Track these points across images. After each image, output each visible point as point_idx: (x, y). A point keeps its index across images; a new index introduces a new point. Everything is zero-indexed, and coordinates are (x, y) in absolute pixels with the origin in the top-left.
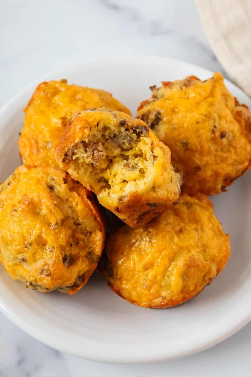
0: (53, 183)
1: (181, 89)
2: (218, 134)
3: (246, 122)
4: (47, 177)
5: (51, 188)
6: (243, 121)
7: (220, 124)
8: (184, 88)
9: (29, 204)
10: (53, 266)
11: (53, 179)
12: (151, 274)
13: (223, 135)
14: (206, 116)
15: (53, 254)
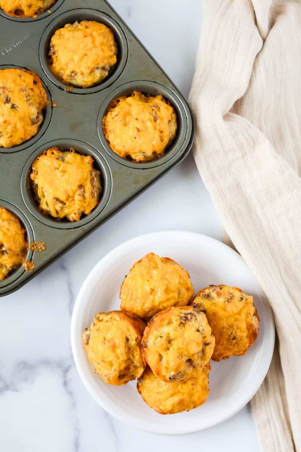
0: (129, 337)
1: (225, 302)
2: (232, 337)
3: (253, 331)
4: (128, 333)
5: (127, 340)
6: (251, 331)
7: (236, 332)
8: (226, 303)
9: (113, 346)
10: (112, 378)
11: (130, 335)
12: (159, 397)
13: (234, 338)
14: (230, 326)
15: (114, 373)
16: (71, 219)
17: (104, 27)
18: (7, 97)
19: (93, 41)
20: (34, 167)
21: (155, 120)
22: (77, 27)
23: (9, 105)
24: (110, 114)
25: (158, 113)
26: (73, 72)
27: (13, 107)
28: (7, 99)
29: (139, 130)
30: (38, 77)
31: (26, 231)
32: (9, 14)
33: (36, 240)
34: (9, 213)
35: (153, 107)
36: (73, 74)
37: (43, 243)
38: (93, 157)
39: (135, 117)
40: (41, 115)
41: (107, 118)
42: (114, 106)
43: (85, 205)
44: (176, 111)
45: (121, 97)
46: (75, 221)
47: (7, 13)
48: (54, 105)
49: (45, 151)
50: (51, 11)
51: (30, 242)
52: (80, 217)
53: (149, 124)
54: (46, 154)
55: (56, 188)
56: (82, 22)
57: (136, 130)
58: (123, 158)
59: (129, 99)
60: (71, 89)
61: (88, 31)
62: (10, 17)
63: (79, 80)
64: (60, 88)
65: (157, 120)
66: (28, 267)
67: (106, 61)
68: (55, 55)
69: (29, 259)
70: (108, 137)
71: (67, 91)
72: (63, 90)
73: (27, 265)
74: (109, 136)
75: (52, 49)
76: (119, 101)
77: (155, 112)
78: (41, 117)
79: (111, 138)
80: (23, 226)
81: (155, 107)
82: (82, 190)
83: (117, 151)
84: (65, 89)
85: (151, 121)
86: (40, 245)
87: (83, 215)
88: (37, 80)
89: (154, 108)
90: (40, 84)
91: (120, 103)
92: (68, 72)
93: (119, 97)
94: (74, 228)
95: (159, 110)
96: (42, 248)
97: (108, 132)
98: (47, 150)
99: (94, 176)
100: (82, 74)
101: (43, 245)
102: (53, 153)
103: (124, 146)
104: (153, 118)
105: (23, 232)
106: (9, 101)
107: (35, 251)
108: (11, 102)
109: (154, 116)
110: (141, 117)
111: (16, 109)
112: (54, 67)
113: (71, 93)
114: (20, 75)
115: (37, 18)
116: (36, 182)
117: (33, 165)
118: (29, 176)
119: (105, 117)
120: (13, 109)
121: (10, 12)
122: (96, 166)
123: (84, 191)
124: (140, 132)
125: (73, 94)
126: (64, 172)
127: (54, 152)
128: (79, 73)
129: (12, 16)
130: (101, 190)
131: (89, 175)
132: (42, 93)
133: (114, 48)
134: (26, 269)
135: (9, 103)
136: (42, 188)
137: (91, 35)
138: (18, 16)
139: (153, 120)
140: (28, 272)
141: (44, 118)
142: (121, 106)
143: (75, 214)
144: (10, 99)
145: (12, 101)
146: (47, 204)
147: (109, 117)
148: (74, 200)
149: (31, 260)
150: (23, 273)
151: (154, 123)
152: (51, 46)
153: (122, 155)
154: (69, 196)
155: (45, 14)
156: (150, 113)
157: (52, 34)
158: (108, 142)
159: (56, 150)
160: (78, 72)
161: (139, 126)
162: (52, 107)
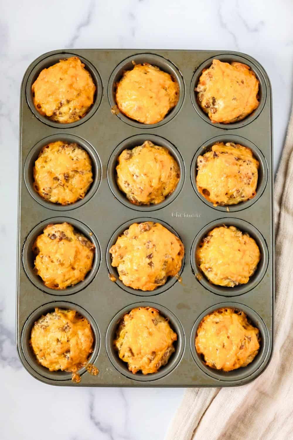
16: (130, 368)
17: (257, 250)
18: (152, 254)
19: (242, 258)
20: (133, 312)
21: (241, 348)
22: (238, 237)
23: (148, 261)
24: (213, 317)
25: (247, 344)
26: (210, 268)
27: (150, 264)
28: (150, 255)
29: (224, 346)
30: (184, 251)
31: (93, 352)
32: (198, 189)
33: (94, 364)
34: (91, 331)
35: (247, 337)
36: (209, 269)
37: (98, 371)
38: (178, 337)
39: (229, 334)
40: (165, 280)
41: (209, 318)
42: (220, 312)
43: (147, 367)
44: (260, 350)
45: (230, 309)
46: (131, 372)
47: (197, 186)
48: (179, 281)
49: (148, 307)
50: (229, 210)
51: (89, 362)
52: (136, 372)
53: (234, 348)
54: (147, 309)
55: (136, 342)
56: (245, 236)
57: (222, 344)
58: (198, 354)
59: (235, 316)
60: (200, 278)
61: (244, 247)
62: (197, 191)
63: (210, 276)
64: (193, 271)
65: (242, 349)
66: (75, 379)
67: (240, 278)
68: (207, 244)
69: (80, 374)
70: (199, 332)
71: (196, 277)
72: (194, 274)
73: (76, 376)
74: (201, 332)
75: (209, 237)
76: (226, 311)
77: (245, 342)
78: (164, 281)
79: (201, 334)
80: (93, 347)
81: (248, 338)
82: (153, 357)
83: (198, 346)
84: (195, 275)
85: (238, 347)
86: (95, 371)
87: (139, 372)
88: (181, 253)
89: (246, 339)
90: (181, 257)
91: (226, 313)
92: (207, 266)
93: (229, 308)
94: (127, 377)
95: (249, 343)
96: (94, 373)
97: (202, 328)
98: (150, 307)
99: (169, 352)
100: (216, 274)
101: (97, 372)
102: (153, 312)
103: (205, 348)
104: (241, 345)
105: (90, 352)
106: (151, 258)
107: (88, 372)
108: (151, 260)
109: (243, 345)
110: (232, 338)
111: (151, 267)
112: (200, 251)
113: (198, 281)
114: (172, 243)
115: (216, 207)
116: (126, 323)
117: (133, 310)
118: (124, 315)
119: (208, 316)
120: (149, 266)
121: (200, 188)
122: (175, 344)
123: (154, 358)
124: (224, 349)
125: (198, 283)
126: (150, 335)
127: (155, 312)
128: (214, 273)
129: (199, 191)
130: (166, 363)
131: (166, 348)
132: (178, 266)
133: (252, 272)
134: (73, 379)
135: (149, 259)
136: (127, 332)
137: (244, 252)
138: (203, 195)
139: (239, 347)
140: (72, 382)
141: (166, 283)
142: (225, 316)
143: (135, 367)
144: (153, 256)
145: (153, 260)
146: (121, 345)
147: (211, 319)
148: (142, 358)
149: (81, 375)
150: (68, 380)
151: (238, 350)
152: (210, 235)
153: (199, 352)
154: (140, 353)
155: (223, 209)
156: (241, 340)
157: (218, 226)
158: (197, 335)
159: (157, 312)
160: (214, 271)
161: (226, 344)
162: (177, 281)
